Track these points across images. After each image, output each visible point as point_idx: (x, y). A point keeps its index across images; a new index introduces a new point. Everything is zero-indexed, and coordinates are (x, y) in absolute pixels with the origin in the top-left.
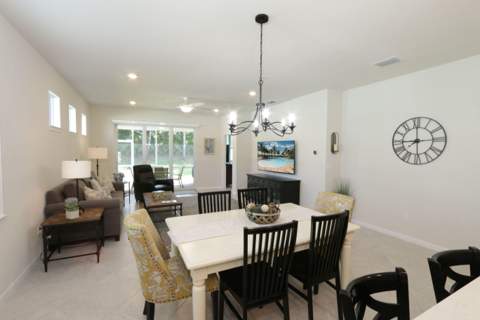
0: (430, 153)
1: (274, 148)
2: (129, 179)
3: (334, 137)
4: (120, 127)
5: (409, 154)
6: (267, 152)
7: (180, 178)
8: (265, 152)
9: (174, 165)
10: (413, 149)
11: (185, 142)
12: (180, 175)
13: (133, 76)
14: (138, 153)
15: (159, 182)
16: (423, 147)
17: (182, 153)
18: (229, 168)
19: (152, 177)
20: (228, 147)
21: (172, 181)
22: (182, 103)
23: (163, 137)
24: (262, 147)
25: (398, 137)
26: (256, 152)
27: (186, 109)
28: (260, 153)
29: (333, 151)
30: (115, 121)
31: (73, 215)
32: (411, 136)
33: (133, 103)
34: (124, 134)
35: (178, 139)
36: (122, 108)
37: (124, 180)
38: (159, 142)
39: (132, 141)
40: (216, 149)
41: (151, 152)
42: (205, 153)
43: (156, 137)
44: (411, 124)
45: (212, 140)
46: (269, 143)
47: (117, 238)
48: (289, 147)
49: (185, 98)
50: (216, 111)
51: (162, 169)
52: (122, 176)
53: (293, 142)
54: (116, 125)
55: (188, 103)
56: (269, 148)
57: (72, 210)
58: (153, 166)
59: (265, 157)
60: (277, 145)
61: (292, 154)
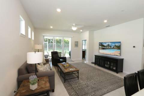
1: (108, 45)
12: (65, 54)
22: (73, 26)
24: (101, 45)
26: (98, 46)
27: (74, 29)
28: (100, 47)
33: (51, 27)
39: (48, 43)
42: (75, 47)
45: (77, 42)
46: (105, 43)
49: (74, 24)
53: (120, 42)
54: (44, 36)
55: (75, 26)
56: (105, 45)
59: (103, 49)
60: (110, 44)
61: (119, 48)
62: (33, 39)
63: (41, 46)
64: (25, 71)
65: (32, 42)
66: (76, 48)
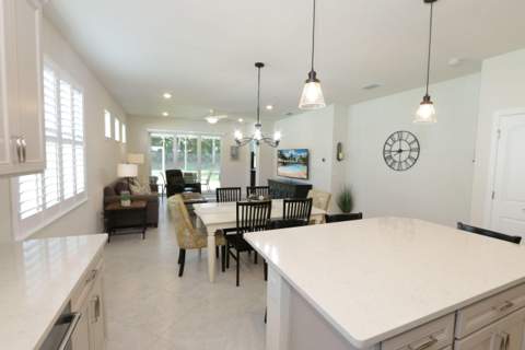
0: (408, 161)
1: (292, 156)
2: (162, 182)
3: (339, 147)
4: (153, 135)
5: (395, 161)
6: (285, 158)
7: (207, 184)
8: (285, 160)
9: (202, 172)
10: (396, 158)
11: (215, 149)
12: (208, 181)
13: (167, 96)
14: (169, 160)
15: (188, 186)
16: (404, 156)
17: (211, 161)
18: (253, 173)
19: (182, 180)
20: (253, 154)
21: (199, 184)
22: (208, 115)
23: (192, 144)
24: (281, 155)
25: (388, 148)
26: (276, 159)
27: (212, 120)
28: (280, 160)
29: (339, 159)
30: (149, 130)
31: (126, 203)
32: (396, 147)
33: (166, 114)
34: (156, 141)
35: (207, 146)
36: (155, 119)
37: (158, 183)
38: (188, 148)
39: (163, 148)
40: (241, 157)
41: (181, 159)
42: (231, 160)
43: (185, 143)
44: (396, 137)
45: (237, 148)
46: (287, 151)
47: (156, 225)
48: (304, 155)
49: (211, 111)
50: (241, 120)
51: (191, 174)
52: (156, 179)
53: (307, 150)
54: (150, 133)
55: (214, 115)
56: (287, 155)
57: (125, 199)
58: (183, 171)
59: (284, 164)
60: (294, 153)
61: (306, 161)
62: (124, 140)
63: (142, 156)
64: (113, 192)
65: (123, 149)
66: (235, 163)
